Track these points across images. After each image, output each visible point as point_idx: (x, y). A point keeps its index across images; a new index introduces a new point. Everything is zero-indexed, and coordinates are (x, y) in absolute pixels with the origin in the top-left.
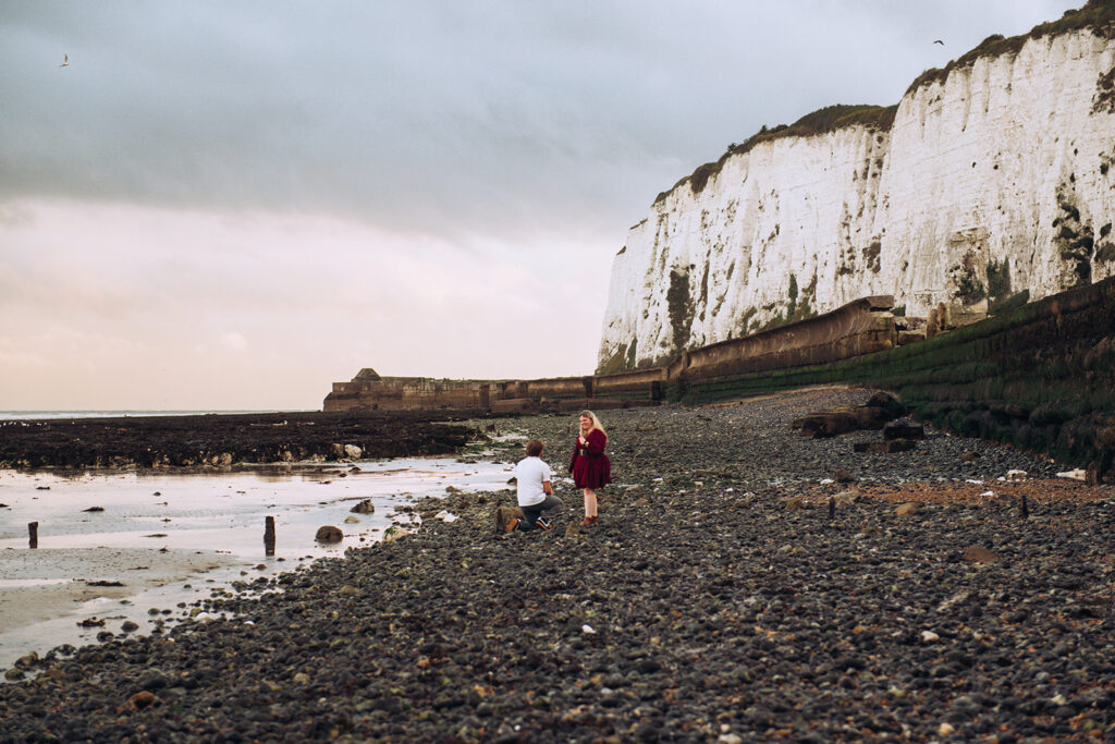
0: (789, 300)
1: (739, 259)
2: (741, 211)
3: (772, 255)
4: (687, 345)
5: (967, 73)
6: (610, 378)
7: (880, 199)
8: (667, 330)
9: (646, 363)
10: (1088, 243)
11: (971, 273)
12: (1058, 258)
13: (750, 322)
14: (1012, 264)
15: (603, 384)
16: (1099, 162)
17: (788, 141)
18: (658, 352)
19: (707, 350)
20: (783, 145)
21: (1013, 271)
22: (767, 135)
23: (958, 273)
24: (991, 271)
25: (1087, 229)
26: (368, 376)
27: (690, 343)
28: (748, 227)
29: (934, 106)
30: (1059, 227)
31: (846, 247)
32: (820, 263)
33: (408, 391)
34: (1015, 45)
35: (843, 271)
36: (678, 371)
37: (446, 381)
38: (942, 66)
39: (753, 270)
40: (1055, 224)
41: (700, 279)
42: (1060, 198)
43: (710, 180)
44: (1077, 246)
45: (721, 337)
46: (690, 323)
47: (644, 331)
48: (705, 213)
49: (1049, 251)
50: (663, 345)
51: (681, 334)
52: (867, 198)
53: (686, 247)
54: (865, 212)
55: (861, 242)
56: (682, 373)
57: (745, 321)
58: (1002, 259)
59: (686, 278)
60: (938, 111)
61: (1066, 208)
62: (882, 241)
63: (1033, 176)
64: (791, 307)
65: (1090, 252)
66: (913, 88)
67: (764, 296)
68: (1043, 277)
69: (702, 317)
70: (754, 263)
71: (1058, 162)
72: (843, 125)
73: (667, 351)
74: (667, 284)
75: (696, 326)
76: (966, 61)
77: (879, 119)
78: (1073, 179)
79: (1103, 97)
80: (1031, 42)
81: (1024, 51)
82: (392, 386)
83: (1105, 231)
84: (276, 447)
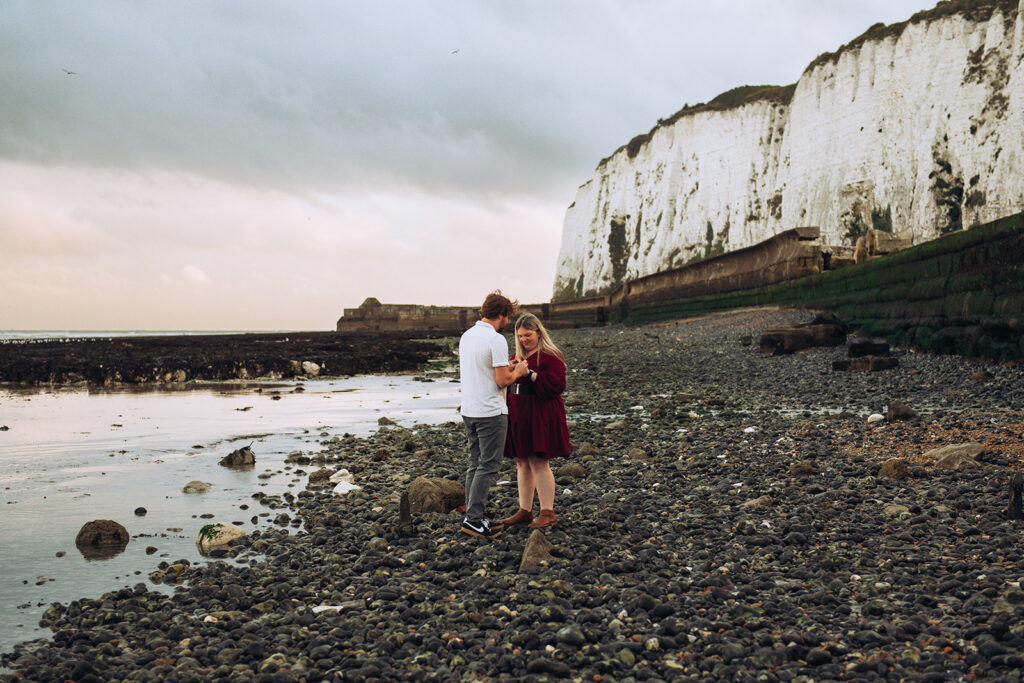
0: (706, 242)
1: (666, 209)
2: (668, 172)
3: (693, 206)
4: (624, 279)
5: (856, 54)
6: (563, 304)
7: (781, 160)
8: (608, 267)
9: (592, 294)
10: (959, 192)
11: (858, 218)
12: (933, 204)
13: (675, 260)
14: (893, 210)
15: (558, 310)
16: (969, 124)
17: (706, 115)
18: (600, 284)
19: (641, 281)
20: (702, 118)
21: (894, 216)
22: (688, 111)
23: (848, 218)
24: (875, 216)
25: (958, 180)
26: (372, 303)
27: (627, 277)
28: (673, 184)
29: (829, 82)
30: (934, 179)
31: (754, 199)
32: (732, 213)
33: (403, 315)
34: (897, 30)
35: (751, 218)
36: (619, 298)
37: (433, 307)
38: (834, 50)
39: (677, 218)
40: (931, 176)
41: (634, 226)
42: (935, 154)
43: (643, 147)
44: (949, 194)
45: (651, 271)
46: (626, 261)
47: (589, 268)
48: (638, 174)
49: (926, 198)
50: (605, 278)
51: (619, 270)
52: (770, 159)
53: (624, 200)
54: (769, 170)
55: (766, 195)
56: (624, 299)
57: (671, 258)
58: (884, 206)
59: (623, 226)
60: (832, 86)
61: (940, 163)
62: (783, 194)
63: (912, 137)
64: (708, 247)
65: (960, 200)
66: (811, 68)
67: (687, 239)
68: (920, 223)
69: (636, 257)
70: (678, 213)
71: (934, 125)
72: (751, 101)
73: (608, 283)
74: (608, 230)
75: (632, 264)
76: (856, 45)
77: (782, 96)
78: (946, 139)
79: (973, 70)
80: (911, 27)
81: (905, 35)
82: (390, 311)
83: (974, 181)
84: (231, 364)
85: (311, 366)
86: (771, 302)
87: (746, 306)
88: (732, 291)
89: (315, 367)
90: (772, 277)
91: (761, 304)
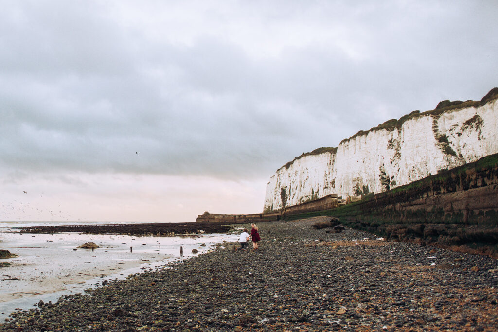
0: (312, 195)
1: (299, 185)
2: (299, 173)
3: (307, 183)
4: (286, 206)
5: (355, 140)
6: (266, 214)
7: (334, 170)
8: (281, 202)
9: (276, 211)
10: (388, 181)
11: (359, 188)
12: (381, 184)
13: (302, 200)
14: (369, 186)
15: (265, 216)
16: (390, 161)
17: (310, 156)
18: (278, 208)
19: (290, 207)
20: (309, 157)
21: (369, 188)
22: (304, 155)
23: (355, 188)
24: (364, 188)
25: (388, 177)
26: (207, 214)
27: (287, 205)
28: (300, 177)
29: (347, 147)
30: (381, 177)
31: (326, 182)
32: (319, 186)
33: (216, 217)
34: (367, 133)
35: (325, 188)
36: (283, 212)
37: (225, 215)
38: (348, 138)
39: (302, 188)
40: (379, 176)
41: (289, 190)
42: (380, 170)
43: (290, 166)
44: (385, 181)
45: (295, 204)
46: (286, 201)
47: (275, 202)
48: (289, 174)
49: (378, 183)
50: (280, 206)
51: (284, 203)
52: (331, 170)
53: (285, 182)
54: (331, 173)
55: (330, 180)
56: (284, 213)
57: (300, 200)
58: (366, 185)
59: (285, 190)
60: (348, 149)
61: (382, 172)
62: (335, 180)
63: (373, 164)
64: (312, 196)
65: (389, 183)
66: (341, 143)
67: (305, 194)
68: (377, 189)
69: (289, 199)
70: (303, 186)
71: (379, 161)
72: (324, 152)
73: (281, 207)
74: (280, 191)
75: (288, 201)
76: (354, 137)
77: (333, 151)
78: (383, 165)
79: (390, 145)
80: (370, 132)
81: (369, 134)
82: (212, 216)
83: (393, 178)
84: (184, 231)
85: (202, 231)
86: (325, 215)
87: (319, 216)
88: (314, 211)
89: (203, 231)
90: (325, 208)
91: (322, 215)
